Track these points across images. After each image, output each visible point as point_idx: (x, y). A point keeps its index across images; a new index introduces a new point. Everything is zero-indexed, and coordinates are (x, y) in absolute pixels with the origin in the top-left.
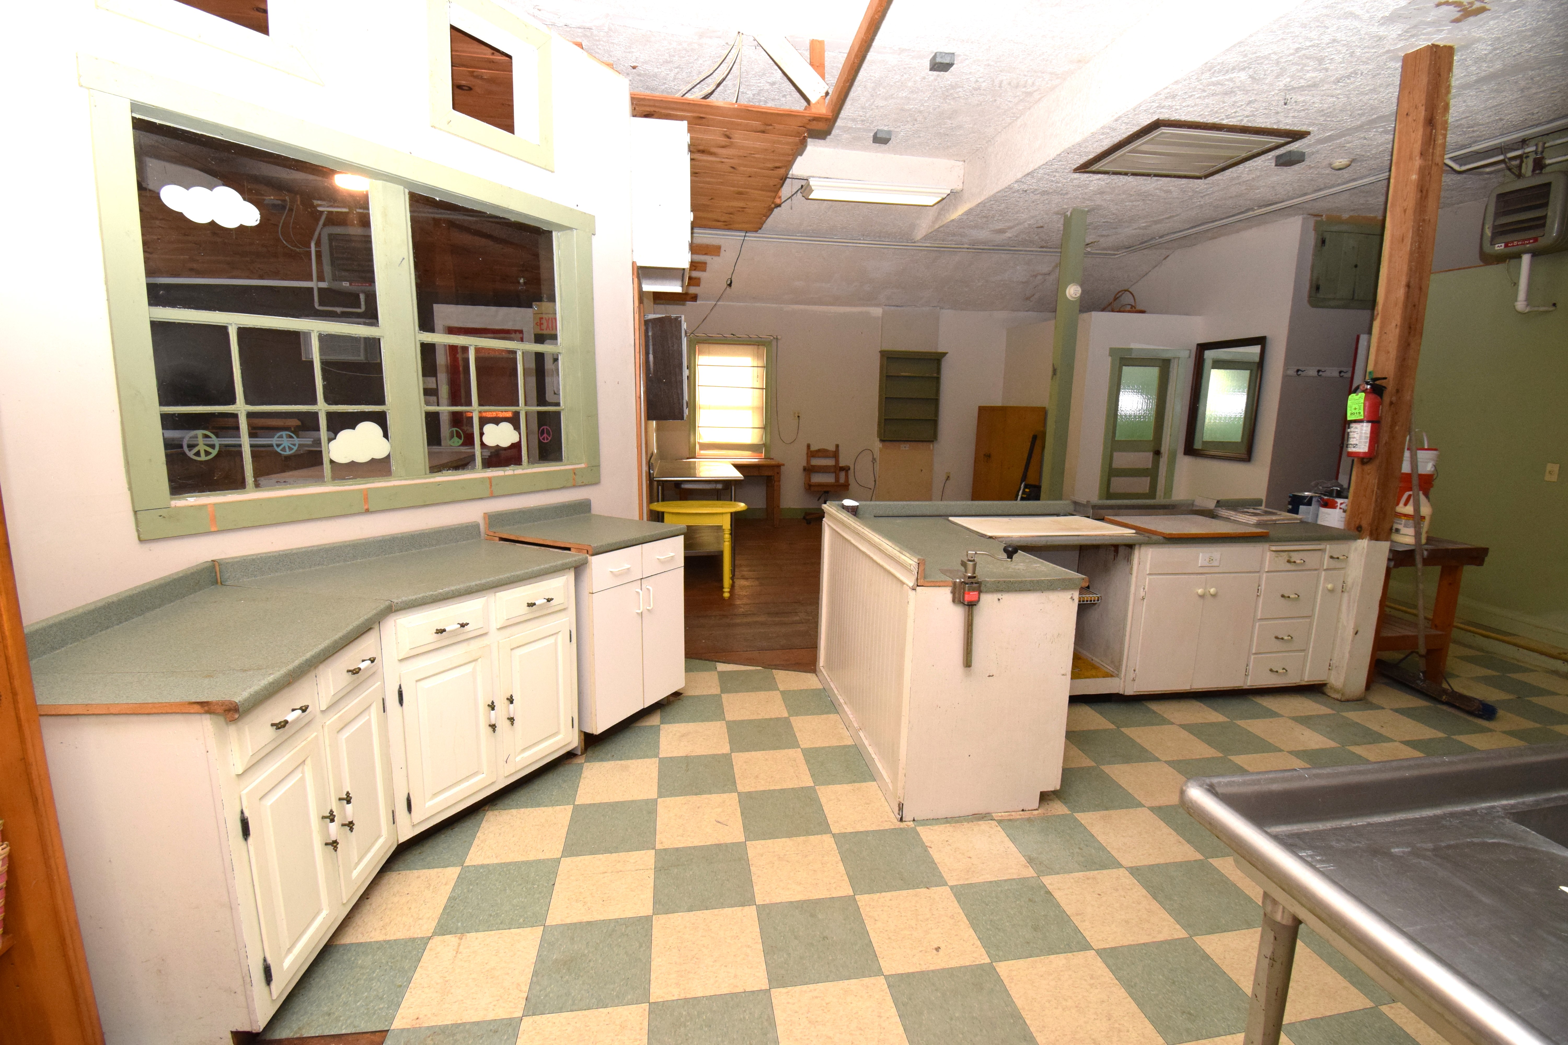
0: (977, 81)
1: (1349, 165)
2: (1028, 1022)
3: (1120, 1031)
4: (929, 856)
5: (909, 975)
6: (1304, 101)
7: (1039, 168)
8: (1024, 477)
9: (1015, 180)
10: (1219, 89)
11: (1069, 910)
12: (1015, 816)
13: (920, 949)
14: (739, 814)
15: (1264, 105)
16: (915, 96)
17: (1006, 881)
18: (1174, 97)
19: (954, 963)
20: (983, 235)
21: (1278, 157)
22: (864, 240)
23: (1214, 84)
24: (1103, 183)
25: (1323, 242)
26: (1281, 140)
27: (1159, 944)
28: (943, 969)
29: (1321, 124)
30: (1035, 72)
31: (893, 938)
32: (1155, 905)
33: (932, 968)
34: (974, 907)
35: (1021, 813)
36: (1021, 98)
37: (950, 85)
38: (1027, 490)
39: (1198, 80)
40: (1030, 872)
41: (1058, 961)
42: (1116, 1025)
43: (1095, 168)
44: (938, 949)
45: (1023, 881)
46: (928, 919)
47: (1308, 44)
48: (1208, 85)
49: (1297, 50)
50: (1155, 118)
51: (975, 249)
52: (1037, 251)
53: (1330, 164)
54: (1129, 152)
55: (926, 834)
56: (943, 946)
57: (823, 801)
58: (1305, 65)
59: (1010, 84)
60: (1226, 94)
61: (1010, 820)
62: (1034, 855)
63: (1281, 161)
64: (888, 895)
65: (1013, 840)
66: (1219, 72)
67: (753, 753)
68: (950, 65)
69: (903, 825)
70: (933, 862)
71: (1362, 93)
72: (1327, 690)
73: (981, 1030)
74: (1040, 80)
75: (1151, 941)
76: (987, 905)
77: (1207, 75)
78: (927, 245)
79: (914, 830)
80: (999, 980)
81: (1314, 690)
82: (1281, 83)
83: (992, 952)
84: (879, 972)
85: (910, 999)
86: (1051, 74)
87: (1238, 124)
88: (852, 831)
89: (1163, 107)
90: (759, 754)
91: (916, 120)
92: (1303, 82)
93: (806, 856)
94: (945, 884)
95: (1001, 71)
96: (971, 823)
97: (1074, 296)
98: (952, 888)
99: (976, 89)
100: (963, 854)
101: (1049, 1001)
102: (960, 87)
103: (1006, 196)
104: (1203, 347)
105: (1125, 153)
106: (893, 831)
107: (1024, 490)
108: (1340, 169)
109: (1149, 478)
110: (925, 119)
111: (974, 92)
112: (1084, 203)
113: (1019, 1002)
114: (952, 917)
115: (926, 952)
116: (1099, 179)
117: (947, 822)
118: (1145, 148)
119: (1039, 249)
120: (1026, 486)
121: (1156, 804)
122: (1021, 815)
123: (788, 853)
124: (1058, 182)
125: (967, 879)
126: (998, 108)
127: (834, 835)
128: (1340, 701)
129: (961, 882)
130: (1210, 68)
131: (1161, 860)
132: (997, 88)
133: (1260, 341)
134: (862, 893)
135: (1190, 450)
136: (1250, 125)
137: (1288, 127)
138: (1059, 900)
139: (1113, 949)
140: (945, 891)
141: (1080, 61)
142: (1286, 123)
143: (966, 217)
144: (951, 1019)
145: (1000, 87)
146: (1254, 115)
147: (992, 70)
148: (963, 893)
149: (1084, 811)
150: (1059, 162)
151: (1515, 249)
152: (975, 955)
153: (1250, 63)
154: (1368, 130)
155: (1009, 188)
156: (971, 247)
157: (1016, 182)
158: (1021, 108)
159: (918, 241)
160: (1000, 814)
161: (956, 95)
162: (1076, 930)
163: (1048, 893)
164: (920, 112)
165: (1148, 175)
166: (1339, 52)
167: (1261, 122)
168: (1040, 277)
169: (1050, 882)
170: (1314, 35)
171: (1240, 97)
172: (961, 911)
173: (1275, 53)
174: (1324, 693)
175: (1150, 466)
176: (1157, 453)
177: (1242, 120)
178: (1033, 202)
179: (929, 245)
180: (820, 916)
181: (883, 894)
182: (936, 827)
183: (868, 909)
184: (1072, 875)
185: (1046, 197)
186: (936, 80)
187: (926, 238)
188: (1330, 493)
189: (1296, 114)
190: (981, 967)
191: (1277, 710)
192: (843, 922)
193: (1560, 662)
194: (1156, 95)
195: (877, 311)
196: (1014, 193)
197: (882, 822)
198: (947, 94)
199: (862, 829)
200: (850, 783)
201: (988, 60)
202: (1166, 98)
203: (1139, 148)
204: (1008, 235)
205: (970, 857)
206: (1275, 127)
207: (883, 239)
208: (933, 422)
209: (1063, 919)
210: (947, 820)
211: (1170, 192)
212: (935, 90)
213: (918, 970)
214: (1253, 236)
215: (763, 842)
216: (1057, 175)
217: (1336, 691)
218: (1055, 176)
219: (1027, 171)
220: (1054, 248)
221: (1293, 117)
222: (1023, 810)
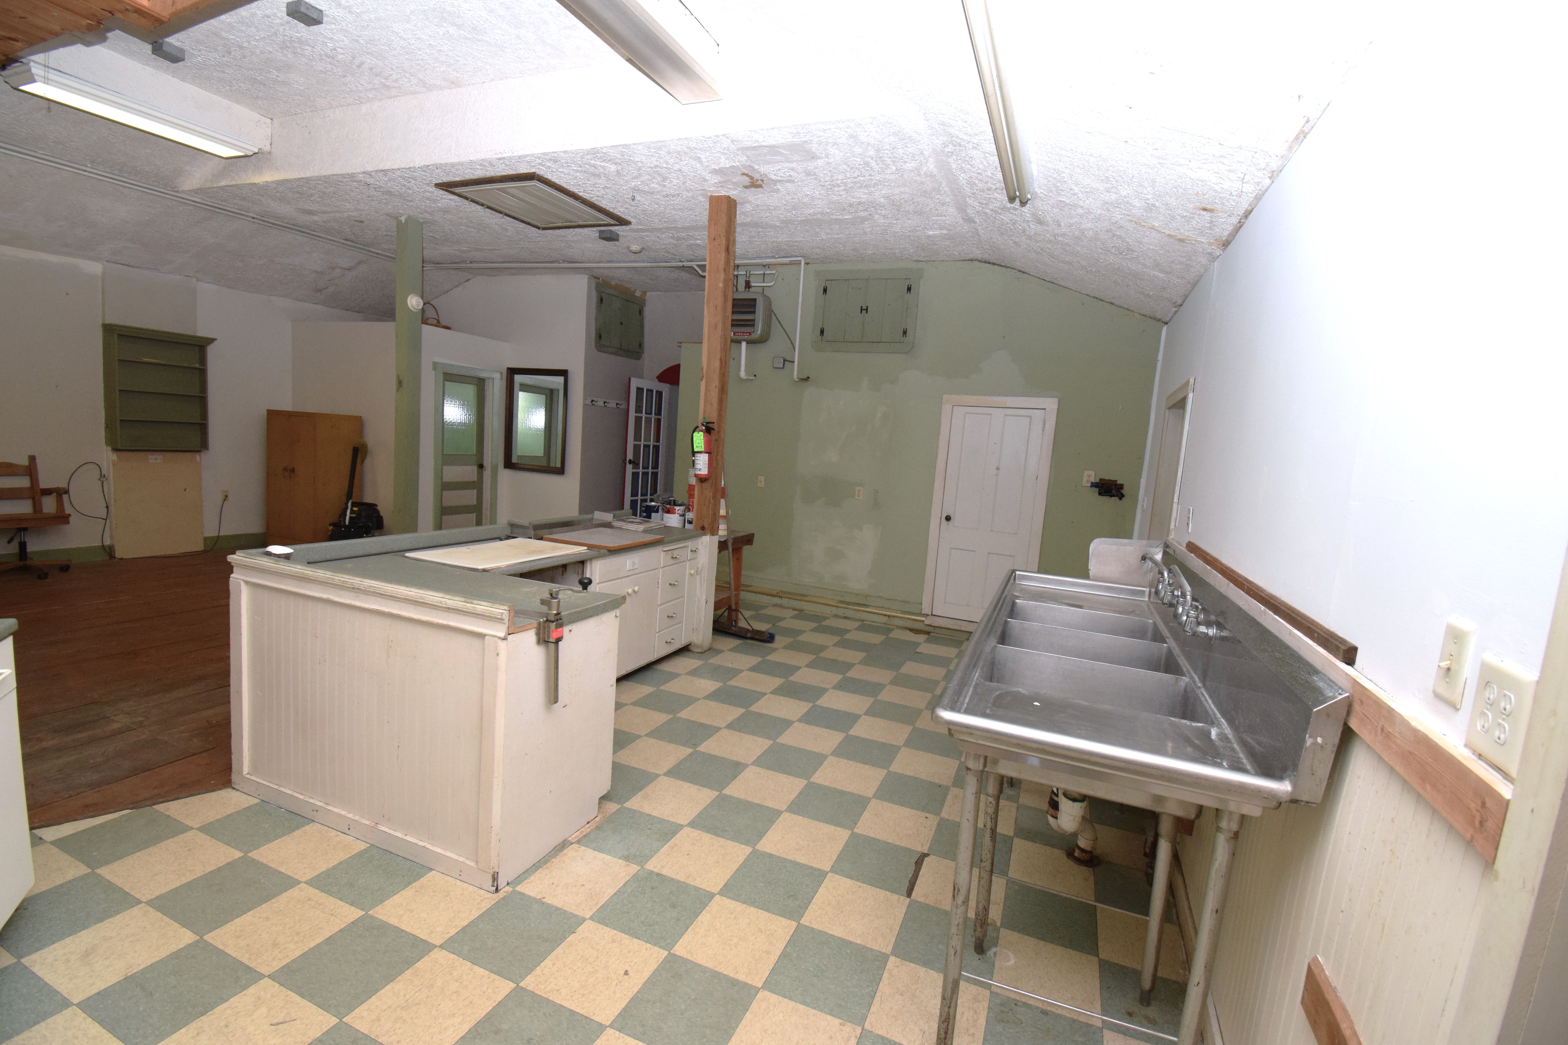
0: (335, 49)
1: (641, 252)
2: (725, 973)
3: (772, 934)
4: (549, 906)
5: (625, 1010)
6: (639, 201)
7: (399, 169)
8: (349, 495)
9: (363, 170)
10: (592, 170)
11: (681, 877)
12: (586, 830)
13: (614, 983)
14: (298, 999)
15: (614, 193)
16: (244, 28)
17: (624, 885)
18: (556, 161)
19: (647, 974)
20: (286, 210)
21: (600, 232)
22: (92, 168)
23: (590, 165)
24: (453, 204)
25: (602, 300)
26: (612, 222)
27: (744, 865)
28: (644, 984)
29: (639, 219)
30: (404, 71)
31: (586, 992)
32: (722, 841)
33: (636, 990)
34: (621, 922)
35: (588, 825)
36: (376, 87)
37: (298, 38)
38: (355, 509)
39: (582, 157)
40: (634, 868)
41: (705, 917)
42: (768, 933)
43: (457, 190)
44: (626, 973)
45: (635, 877)
46: (597, 957)
47: (665, 166)
48: (586, 164)
49: (656, 166)
50: (533, 170)
51: (264, 221)
52: (340, 242)
53: (628, 247)
54: (497, 189)
55: (531, 888)
56: (627, 968)
57: (394, 921)
58: (654, 178)
59: (371, 69)
60: (594, 175)
61: (585, 836)
62: (626, 853)
63: (604, 236)
64: (547, 962)
65: (601, 851)
66: (599, 159)
67: (237, 921)
68: (317, 22)
69: (501, 894)
70: (557, 909)
71: (674, 209)
72: (691, 648)
73: (706, 1004)
74: (406, 80)
75: (738, 866)
76: (628, 913)
77: (589, 157)
78: (196, 199)
79: (514, 892)
80: (686, 961)
81: (685, 650)
82: (633, 184)
83: (662, 944)
84: (602, 1028)
85: (644, 1026)
86: (420, 80)
87: (589, 199)
88: (457, 930)
89: (543, 166)
90: (248, 917)
91: (229, 53)
92: (646, 189)
93: (432, 986)
94: (584, 920)
95: (368, 53)
96: (557, 857)
97: (416, 307)
98: (591, 918)
99: (327, 56)
100: (575, 886)
101: (723, 949)
102: (310, 46)
103: (342, 182)
104: (513, 372)
105: (493, 189)
106: (497, 906)
107: (352, 509)
108: (635, 253)
109: (475, 491)
110: (245, 57)
111: (324, 57)
112: (422, 214)
113: (709, 964)
114: (613, 941)
115: (620, 982)
116: (451, 200)
117: (540, 867)
118: (512, 191)
119: (344, 241)
120: (353, 505)
121: (665, 770)
122: (589, 828)
123: (407, 997)
124: (409, 189)
125: (596, 904)
126: (345, 84)
127: (441, 947)
128: (702, 653)
129: (595, 909)
130: (594, 152)
131: (700, 808)
132: (354, 67)
133: (563, 373)
134: (523, 978)
135: (509, 464)
136: (596, 203)
137: (619, 214)
138: (669, 875)
139: (725, 885)
140: (588, 925)
141: (453, 82)
142: (620, 211)
143: (274, 186)
144: (683, 1014)
145: (359, 66)
146: (602, 197)
147: (358, 48)
148: (604, 916)
149: (628, 800)
150: (423, 171)
151: (738, 338)
152: (654, 956)
153: (622, 162)
154: (663, 233)
155: (352, 176)
156: (259, 217)
157: (364, 173)
158: (371, 96)
159: (183, 191)
160: (574, 836)
161: (299, 50)
162: (697, 889)
163: (658, 875)
164: (241, 47)
165: (501, 212)
166: (678, 179)
167: (604, 204)
168: (337, 270)
169: (652, 865)
170: (671, 161)
171: (602, 181)
172: (616, 932)
173: (641, 162)
174: (689, 651)
175: (476, 479)
176: (481, 466)
177: (593, 197)
178: (369, 197)
179: (199, 200)
180: (505, 1027)
181: (542, 964)
182: (532, 878)
183: (543, 987)
184: (661, 851)
185: (386, 197)
186: (282, 25)
187: (197, 191)
188: (669, 503)
189: (629, 207)
190: (666, 961)
191: (675, 671)
192: (532, 1014)
193: (777, 598)
194: (545, 154)
195: (96, 268)
196: (355, 181)
197: (478, 904)
198: (289, 45)
199: (465, 923)
200: (406, 886)
201: (359, 37)
202: (551, 160)
203: (508, 190)
204: (316, 218)
205: (583, 885)
206: (611, 210)
207: (126, 175)
208: (202, 427)
209: (682, 887)
210: (537, 866)
211: (507, 230)
212: (276, 34)
213: (628, 1000)
214: (547, 283)
215: (364, 1006)
216: (413, 182)
217: (698, 647)
218: (410, 182)
219: (381, 167)
220: (362, 245)
221: (627, 208)
222: (588, 823)
